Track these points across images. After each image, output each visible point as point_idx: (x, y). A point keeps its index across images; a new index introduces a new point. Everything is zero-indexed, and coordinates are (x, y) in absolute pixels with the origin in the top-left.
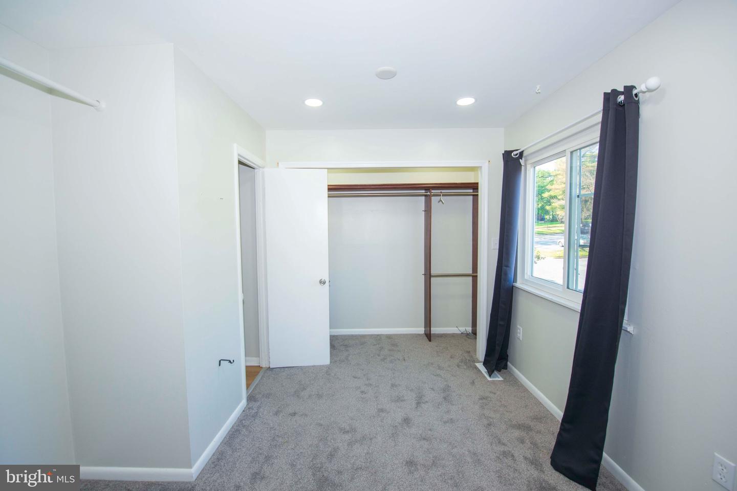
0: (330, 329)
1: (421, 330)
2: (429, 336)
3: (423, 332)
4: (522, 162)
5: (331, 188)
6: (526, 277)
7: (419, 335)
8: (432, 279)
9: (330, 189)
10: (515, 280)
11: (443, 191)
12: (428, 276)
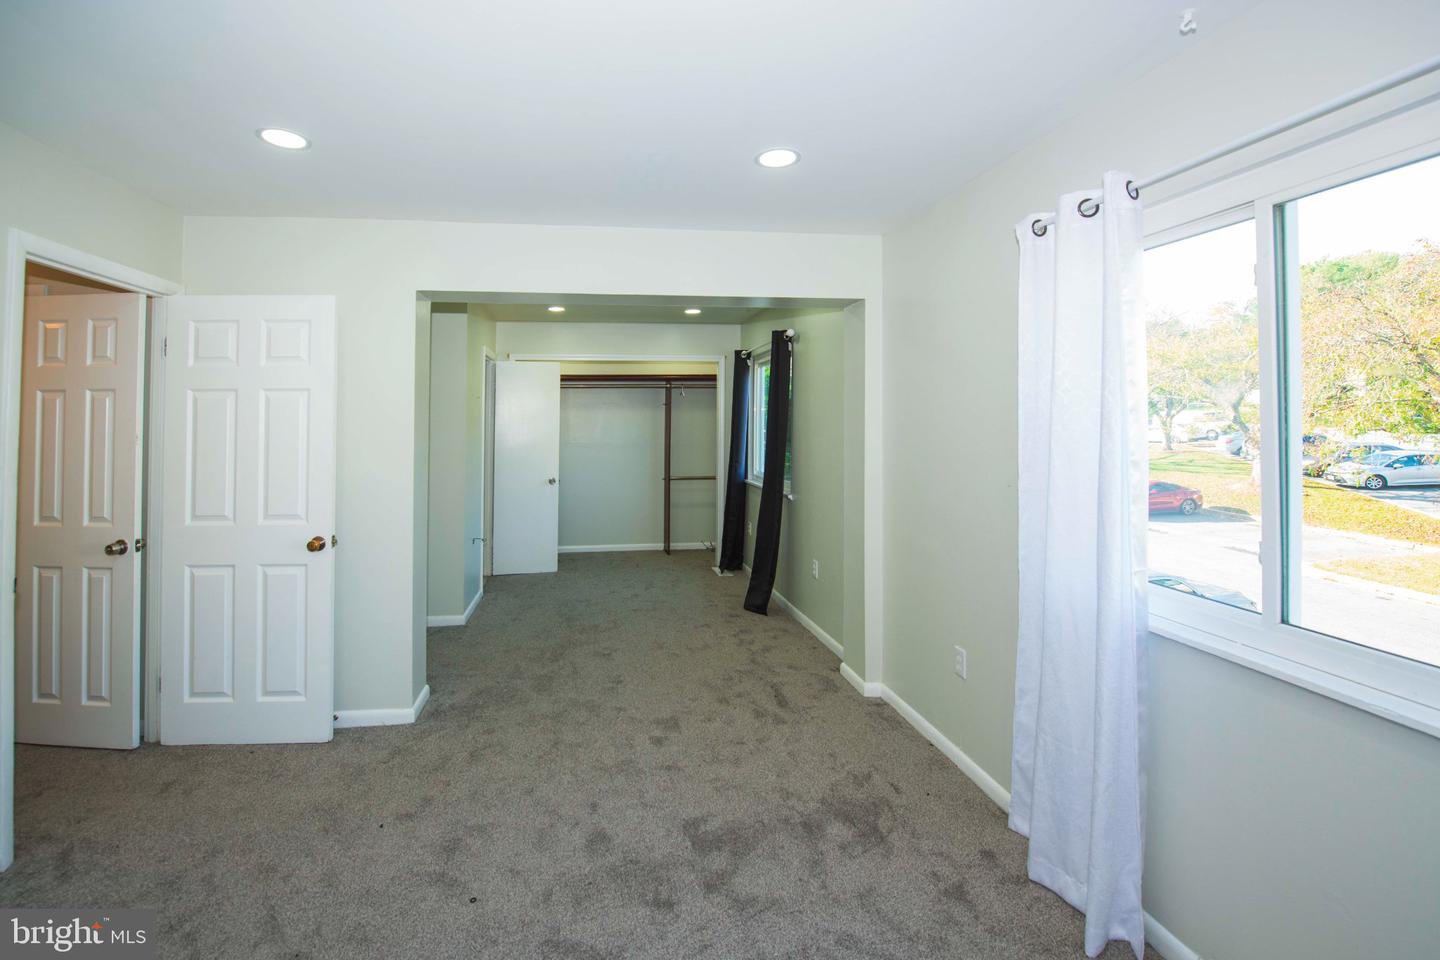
0: (560, 544)
1: (660, 546)
2: (667, 551)
3: (662, 548)
4: (749, 363)
5: (565, 378)
6: (755, 473)
7: (658, 551)
8: (671, 482)
9: (562, 380)
10: (746, 477)
11: (684, 383)
12: (668, 479)
